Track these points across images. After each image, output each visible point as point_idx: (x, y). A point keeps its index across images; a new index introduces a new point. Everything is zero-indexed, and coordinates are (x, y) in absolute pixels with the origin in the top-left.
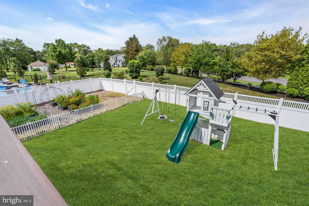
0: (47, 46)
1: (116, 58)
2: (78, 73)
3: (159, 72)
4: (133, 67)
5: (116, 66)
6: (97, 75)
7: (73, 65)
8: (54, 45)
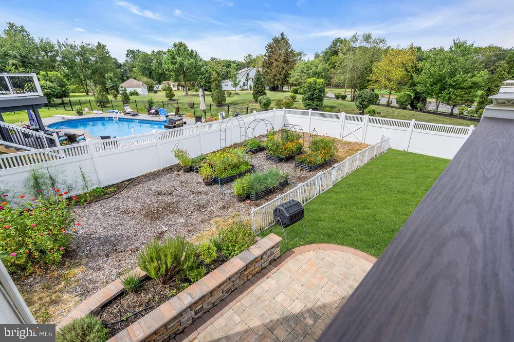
0: (131, 55)
1: (248, 74)
2: (214, 100)
3: (364, 101)
4: (315, 90)
5: (246, 87)
6: (241, 103)
7: (176, 86)
8: (173, 53)
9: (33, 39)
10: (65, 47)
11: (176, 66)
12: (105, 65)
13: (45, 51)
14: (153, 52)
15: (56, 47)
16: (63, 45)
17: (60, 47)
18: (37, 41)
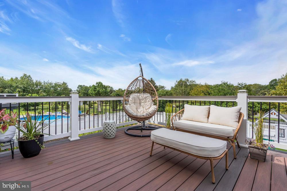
0: (80, 87)
8: (95, 86)
9: (33, 80)
10: (47, 84)
11: (96, 92)
12: (65, 92)
13: (36, 85)
14: (90, 86)
15: (43, 84)
16: (46, 83)
17: (44, 84)
18: (34, 81)
